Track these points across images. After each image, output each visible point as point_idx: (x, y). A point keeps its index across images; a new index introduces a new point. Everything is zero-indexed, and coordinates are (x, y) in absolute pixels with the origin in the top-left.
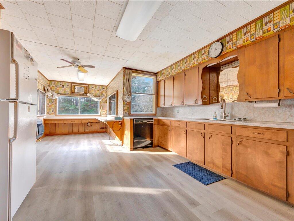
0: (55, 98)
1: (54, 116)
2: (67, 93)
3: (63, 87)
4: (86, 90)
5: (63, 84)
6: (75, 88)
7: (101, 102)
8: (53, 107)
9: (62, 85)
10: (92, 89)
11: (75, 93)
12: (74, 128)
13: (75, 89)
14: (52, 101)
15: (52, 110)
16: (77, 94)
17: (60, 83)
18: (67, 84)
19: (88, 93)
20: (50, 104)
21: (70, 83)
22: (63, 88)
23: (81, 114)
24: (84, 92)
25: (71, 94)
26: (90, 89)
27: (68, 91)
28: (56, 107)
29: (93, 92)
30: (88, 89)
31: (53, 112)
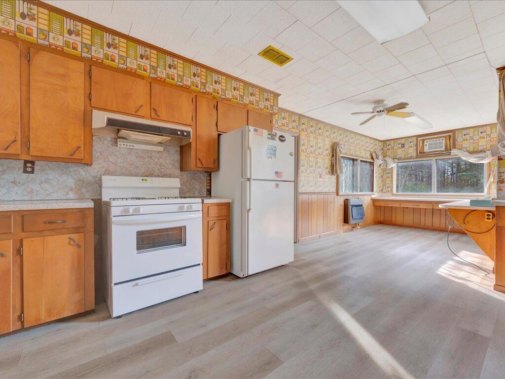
0: (390, 167)
1: (390, 194)
2: (410, 155)
3: (404, 147)
4: (448, 144)
5: (403, 141)
6: (425, 144)
7: (489, 163)
8: (388, 181)
9: (402, 144)
10: (465, 137)
11: (424, 153)
12: (422, 217)
13: (425, 147)
14: (387, 171)
15: (387, 185)
16: (429, 155)
17: (399, 141)
18: (410, 140)
19: (454, 147)
20: (385, 177)
21: (415, 138)
22: (403, 149)
23: (438, 191)
24: (443, 149)
25: (417, 157)
26: (459, 139)
27: (412, 152)
28: (392, 181)
29: (466, 144)
30: (455, 140)
31: (389, 189)
